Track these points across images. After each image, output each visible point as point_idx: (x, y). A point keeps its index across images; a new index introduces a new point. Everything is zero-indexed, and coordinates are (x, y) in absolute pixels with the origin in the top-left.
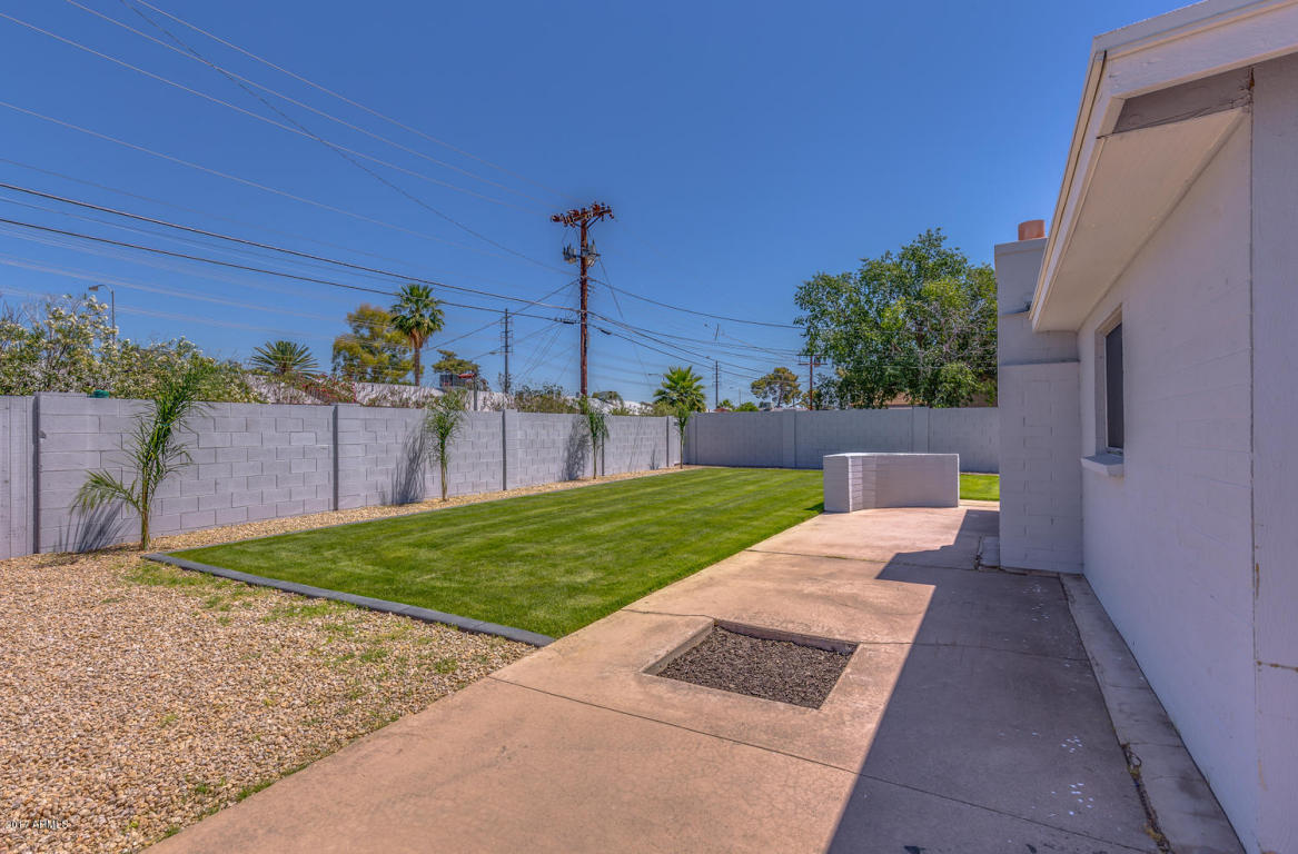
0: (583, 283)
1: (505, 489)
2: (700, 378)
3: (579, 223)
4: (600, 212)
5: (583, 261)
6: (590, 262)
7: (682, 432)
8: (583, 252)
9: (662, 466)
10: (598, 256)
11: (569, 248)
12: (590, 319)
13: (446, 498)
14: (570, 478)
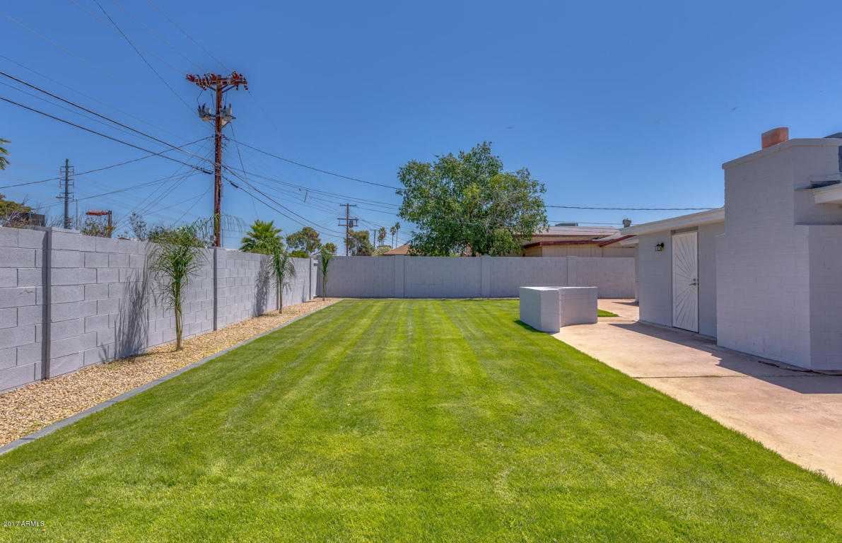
0: (218, 140)
1: (214, 329)
2: (279, 231)
3: (215, 87)
4: (238, 81)
5: (218, 120)
6: (224, 122)
7: (325, 271)
8: (218, 113)
9: (308, 300)
10: (234, 118)
11: (204, 107)
12: (223, 173)
13: (182, 345)
14: (259, 313)
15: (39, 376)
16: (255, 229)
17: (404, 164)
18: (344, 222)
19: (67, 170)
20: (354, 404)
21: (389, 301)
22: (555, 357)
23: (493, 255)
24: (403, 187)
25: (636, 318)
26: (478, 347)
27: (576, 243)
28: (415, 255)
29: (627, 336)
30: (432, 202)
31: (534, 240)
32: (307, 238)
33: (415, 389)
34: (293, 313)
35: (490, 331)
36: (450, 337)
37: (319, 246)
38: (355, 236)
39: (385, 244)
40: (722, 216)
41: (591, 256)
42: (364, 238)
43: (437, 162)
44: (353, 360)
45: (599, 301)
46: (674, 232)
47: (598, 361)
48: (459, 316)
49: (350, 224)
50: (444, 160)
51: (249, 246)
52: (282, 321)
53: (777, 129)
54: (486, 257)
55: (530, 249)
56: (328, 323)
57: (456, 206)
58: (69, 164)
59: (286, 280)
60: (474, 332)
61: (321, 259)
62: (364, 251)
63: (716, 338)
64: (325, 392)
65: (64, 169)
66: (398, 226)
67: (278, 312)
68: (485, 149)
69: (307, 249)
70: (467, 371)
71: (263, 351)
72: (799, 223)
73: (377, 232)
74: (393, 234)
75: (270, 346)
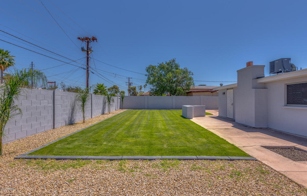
0: (88, 58)
1: (92, 118)
2: (106, 87)
3: (87, 41)
4: (94, 39)
5: (88, 52)
6: (89, 53)
7: (122, 101)
8: (88, 49)
9: (117, 110)
10: (93, 51)
11: (83, 48)
12: (89, 69)
13: (85, 121)
14: (103, 113)
15: (52, 128)
16: (98, 87)
17: (148, 66)
18: (128, 84)
19: (32, 65)
20: (133, 133)
21: (143, 110)
22: (188, 124)
23: (177, 95)
24: (147, 74)
25: (218, 115)
26: (167, 122)
27: (204, 91)
28: (151, 95)
29: (212, 120)
30: (157, 79)
31: (190, 91)
32: (115, 89)
33: (149, 131)
34: (113, 113)
35: (172, 118)
36: (160, 120)
37: (119, 92)
38: (131, 88)
39: (142, 91)
40: (236, 85)
41: (209, 96)
42: (135, 89)
43: (158, 65)
44: (132, 125)
45: (206, 110)
46: (227, 89)
47: (199, 125)
48: (164, 114)
49: (130, 84)
50: (161, 65)
51: (96, 92)
52: (110, 116)
53: (250, 62)
54: (175, 96)
55: (189, 93)
56: (124, 116)
57: (164, 80)
58: (33, 64)
59: (111, 103)
60: (167, 118)
61: (121, 97)
62: (134, 94)
63: (235, 120)
64: (126, 131)
65: (31, 65)
66: (146, 85)
67: (109, 113)
68: (174, 61)
69: (115, 93)
70: (163, 127)
71: (108, 123)
72: (253, 88)
73: (139, 87)
74: (145, 88)
75: (109, 122)
